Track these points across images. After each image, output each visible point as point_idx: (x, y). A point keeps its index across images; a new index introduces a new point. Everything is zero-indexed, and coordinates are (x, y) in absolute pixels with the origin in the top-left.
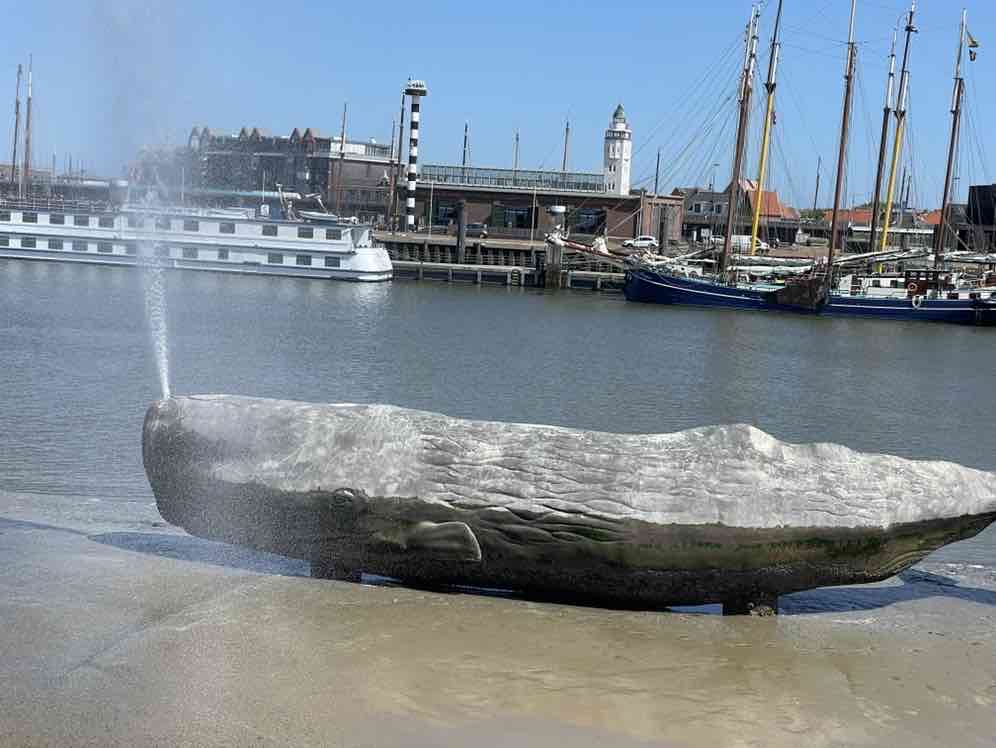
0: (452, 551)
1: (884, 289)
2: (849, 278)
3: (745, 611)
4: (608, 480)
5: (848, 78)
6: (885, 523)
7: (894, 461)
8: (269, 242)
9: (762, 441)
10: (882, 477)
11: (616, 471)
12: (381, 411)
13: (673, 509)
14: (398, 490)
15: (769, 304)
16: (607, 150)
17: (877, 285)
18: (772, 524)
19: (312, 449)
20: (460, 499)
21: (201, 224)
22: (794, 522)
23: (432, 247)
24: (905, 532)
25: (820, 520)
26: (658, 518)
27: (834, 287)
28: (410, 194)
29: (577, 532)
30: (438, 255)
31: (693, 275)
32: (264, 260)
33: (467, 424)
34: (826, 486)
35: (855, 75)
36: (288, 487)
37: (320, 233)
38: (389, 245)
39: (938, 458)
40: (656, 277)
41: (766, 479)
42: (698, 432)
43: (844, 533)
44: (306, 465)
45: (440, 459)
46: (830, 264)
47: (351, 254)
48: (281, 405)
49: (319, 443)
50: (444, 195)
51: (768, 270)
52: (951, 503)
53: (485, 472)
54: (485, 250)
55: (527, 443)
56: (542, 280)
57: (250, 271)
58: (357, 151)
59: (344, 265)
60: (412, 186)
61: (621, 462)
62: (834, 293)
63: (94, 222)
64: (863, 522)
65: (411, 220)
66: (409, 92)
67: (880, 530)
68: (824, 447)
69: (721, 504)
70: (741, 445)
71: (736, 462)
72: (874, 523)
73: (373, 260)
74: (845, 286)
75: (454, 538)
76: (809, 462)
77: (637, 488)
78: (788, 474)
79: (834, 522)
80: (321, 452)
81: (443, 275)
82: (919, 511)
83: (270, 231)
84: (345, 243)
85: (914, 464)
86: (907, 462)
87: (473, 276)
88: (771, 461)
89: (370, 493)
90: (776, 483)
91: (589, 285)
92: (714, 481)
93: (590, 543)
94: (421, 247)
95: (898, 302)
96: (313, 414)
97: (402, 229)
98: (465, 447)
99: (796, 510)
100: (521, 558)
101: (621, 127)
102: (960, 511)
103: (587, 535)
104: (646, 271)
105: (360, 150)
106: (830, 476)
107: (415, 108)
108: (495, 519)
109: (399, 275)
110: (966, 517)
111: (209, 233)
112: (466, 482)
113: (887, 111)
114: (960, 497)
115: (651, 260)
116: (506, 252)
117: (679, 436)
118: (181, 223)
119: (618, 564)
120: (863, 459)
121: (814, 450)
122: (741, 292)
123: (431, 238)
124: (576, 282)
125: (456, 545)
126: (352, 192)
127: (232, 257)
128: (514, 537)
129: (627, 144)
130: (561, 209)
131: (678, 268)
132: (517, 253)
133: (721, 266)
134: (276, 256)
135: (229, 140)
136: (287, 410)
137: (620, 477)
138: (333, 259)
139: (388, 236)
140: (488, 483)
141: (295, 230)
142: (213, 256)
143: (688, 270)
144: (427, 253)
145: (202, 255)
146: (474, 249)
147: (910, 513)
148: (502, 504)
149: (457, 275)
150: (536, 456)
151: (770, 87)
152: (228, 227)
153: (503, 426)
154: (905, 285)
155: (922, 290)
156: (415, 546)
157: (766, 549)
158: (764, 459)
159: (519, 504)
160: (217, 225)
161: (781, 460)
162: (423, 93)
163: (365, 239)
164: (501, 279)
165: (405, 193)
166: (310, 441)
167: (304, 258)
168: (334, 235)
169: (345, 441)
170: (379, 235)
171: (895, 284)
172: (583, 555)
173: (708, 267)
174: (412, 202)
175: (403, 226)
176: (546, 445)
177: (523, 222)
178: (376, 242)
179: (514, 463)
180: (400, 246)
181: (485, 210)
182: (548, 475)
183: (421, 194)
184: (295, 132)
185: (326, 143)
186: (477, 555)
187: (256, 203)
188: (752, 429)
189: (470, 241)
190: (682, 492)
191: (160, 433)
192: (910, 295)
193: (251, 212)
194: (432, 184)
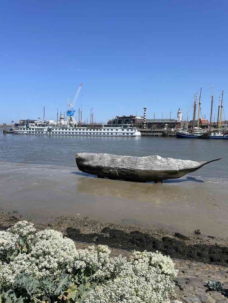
0: (114, 174)
1: (219, 134)
2: (213, 133)
3: (157, 183)
4: (135, 163)
5: (212, 102)
6: (178, 169)
7: (180, 160)
8: (123, 132)
9: (159, 158)
10: (178, 163)
11: (137, 162)
12: (105, 154)
13: (144, 168)
14: (107, 165)
15: (200, 138)
16: (178, 115)
17: (218, 134)
18: (160, 170)
19: (96, 160)
20: (116, 167)
21: (113, 130)
22: (163, 169)
23: (148, 131)
24: (181, 171)
25: (167, 169)
26: (142, 169)
27: (211, 134)
28: (145, 124)
29: (131, 171)
30: (148, 132)
31: (188, 133)
32: (122, 134)
33: (117, 156)
34: (168, 164)
35: (213, 101)
36: (93, 165)
37: (130, 130)
38: (140, 131)
39: (188, 160)
40: (181, 134)
41: (159, 163)
42: (150, 157)
43: (171, 171)
44: (95, 162)
45: (113, 161)
46: (210, 131)
47: (135, 133)
48: (92, 154)
49: (97, 159)
50: (149, 124)
51: (199, 132)
52: (189, 166)
53: (119, 163)
54: (156, 131)
55: (125, 158)
56: (164, 135)
57: (120, 136)
58: (140, 118)
59: (134, 134)
60: (145, 122)
61: (137, 161)
62: (211, 135)
63: (99, 130)
64: (174, 169)
65: (145, 127)
66: (144, 109)
67: (177, 170)
68: (169, 158)
69: (152, 167)
70: (156, 158)
71: (155, 161)
72: (176, 169)
73: (138, 133)
74: (212, 134)
75: (114, 172)
76: (166, 160)
77: (140, 165)
78: (162, 162)
79: (169, 169)
80: (97, 160)
81: (149, 135)
82: (183, 168)
83: (123, 130)
84: (134, 131)
85: (184, 161)
86: (182, 160)
87: (153, 135)
88: (160, 161)
89: (103, 166)
90: (160, 164)
91: (172, 136)
92: (151, 164)
93: (133, 173)
94: (146, 131)
95: (221, 137)
96: (96, 155)
97: (143, 129)
98: (116, 159)
99: (163, 168)
100: (123, 175)
101: (180, 111)
102: (191, 167)
103: (133, 171)
104: (180, 133)
105: (140, 117)
106: (169, 163)
107: (145, 111)
108: (120, 169)
109: (142, 136)
110: (192, 168)
111: (114, 131)
112: (116, 164)
113: (219, 106)
114: (191, 166)
115: (181, 132)
116: (159, 131)
117: (146, 157)
118: (107, 129)
119: (137, 176)
120: (175, 160)
121: (167, 159)
122: (195, 136)
123: (147, 130)
124: (170, 136)
125: (114, 173)
126: (139, 124)
127: (118, 134)
128: (122, 172)
129: (181, 114)
130: (167, 125)
131: (185, 133)
132: (160, 131)
133: (192, 132)
134: (124, 134)
135: (121, 117)
136: (93, 155)
137: (137, 163)
138: (132, 134)
139: (141, 130)
140: (119, 164)
141: (126, 130)
142: (115, 134)
143: (187, 133)
144: (147, 132)
145: (114, 134)
146: (154, 131)
147: (182, 168)
148: (121, 167)
149: (151, 135)
150: (126, 160)
151: (200, 104)
152: (117, 130)
153: (122, 156)
154: (223, 134)
155: (226, 135)
156: (110, 173)
157: (159, 174)
158: (159, 160)
159: (123, 167)
160: (115, 130)
161: (162, 160)
162: (146, 109)
163: (137, 131)
164: (157, 136)
165: (144, 124)
166: (96, 159)
167: (128, 134)
168: (132, 130)
169: (100, 159)
170: (139, 130)
171: (221, 134)
172: (132, 174)
173: (190, 132)
174: (145, 125)
175: (144, 128)
176: (127, 159)
177: (162, 127)
178: (138, 131)
179: (123, 161)
180: (143, 131)
181: (156, 125)
182: (127, 163)
183: (146, 124)
184: (130, 116)
185: (135, 117)
186: (117, 174)
187: (121, 126)
188: (158, 156)
189: (153, 130)
190: (146, 165)
191: (78, 158)
192: (223, 135)
193: (120, 128)
194: (147, 122)
